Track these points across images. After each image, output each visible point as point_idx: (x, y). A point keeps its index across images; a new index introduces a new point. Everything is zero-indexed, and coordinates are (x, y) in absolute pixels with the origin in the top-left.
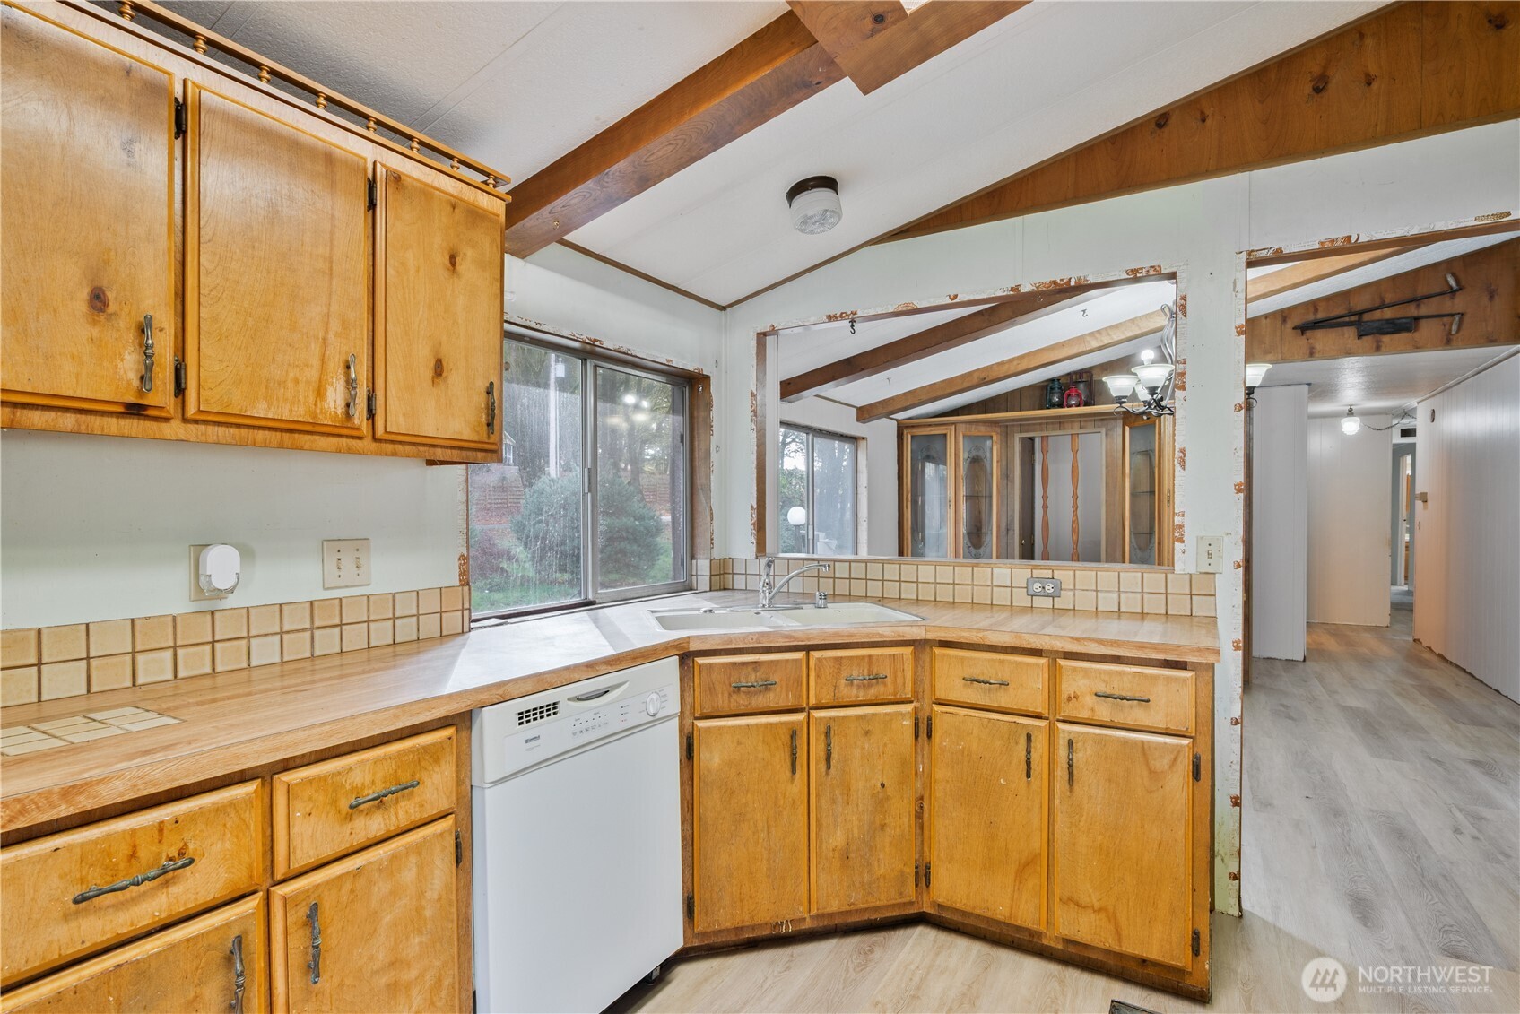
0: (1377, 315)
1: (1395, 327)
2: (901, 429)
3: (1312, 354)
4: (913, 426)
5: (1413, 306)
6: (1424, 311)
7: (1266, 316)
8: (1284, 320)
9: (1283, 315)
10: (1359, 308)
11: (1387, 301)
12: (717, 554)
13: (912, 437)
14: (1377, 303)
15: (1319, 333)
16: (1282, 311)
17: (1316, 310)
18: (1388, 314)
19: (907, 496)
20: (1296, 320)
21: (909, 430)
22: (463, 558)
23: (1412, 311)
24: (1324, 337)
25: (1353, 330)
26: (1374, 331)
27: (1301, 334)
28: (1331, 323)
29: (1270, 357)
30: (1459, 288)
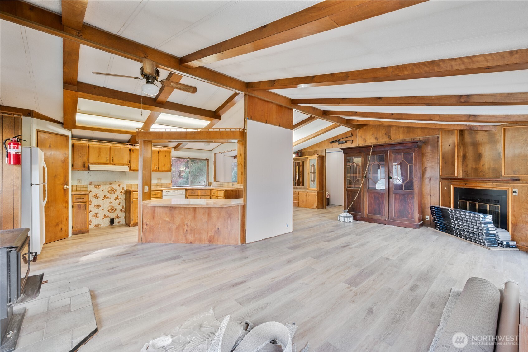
0: (341, 140)
1: (343, 142)
3: (333, 147)
6: (348, 140)
7: (327, 140)
8: (329, 141)
10: (339, 139)
11: (343, 138)
12: (210, 181)
14: (341, 138)
15: (334, 143)
16: (329, 139)
17: (333, 139)
18: (343, 140)
20: (331, 141)
22: (171, 180)
23: (346, 139)
24: (334, 144)
25: (338, 143)
26: (340, 143)
27: (331, 143)
28: (335, 142)
29: (327, 148)
30: (352, 135)
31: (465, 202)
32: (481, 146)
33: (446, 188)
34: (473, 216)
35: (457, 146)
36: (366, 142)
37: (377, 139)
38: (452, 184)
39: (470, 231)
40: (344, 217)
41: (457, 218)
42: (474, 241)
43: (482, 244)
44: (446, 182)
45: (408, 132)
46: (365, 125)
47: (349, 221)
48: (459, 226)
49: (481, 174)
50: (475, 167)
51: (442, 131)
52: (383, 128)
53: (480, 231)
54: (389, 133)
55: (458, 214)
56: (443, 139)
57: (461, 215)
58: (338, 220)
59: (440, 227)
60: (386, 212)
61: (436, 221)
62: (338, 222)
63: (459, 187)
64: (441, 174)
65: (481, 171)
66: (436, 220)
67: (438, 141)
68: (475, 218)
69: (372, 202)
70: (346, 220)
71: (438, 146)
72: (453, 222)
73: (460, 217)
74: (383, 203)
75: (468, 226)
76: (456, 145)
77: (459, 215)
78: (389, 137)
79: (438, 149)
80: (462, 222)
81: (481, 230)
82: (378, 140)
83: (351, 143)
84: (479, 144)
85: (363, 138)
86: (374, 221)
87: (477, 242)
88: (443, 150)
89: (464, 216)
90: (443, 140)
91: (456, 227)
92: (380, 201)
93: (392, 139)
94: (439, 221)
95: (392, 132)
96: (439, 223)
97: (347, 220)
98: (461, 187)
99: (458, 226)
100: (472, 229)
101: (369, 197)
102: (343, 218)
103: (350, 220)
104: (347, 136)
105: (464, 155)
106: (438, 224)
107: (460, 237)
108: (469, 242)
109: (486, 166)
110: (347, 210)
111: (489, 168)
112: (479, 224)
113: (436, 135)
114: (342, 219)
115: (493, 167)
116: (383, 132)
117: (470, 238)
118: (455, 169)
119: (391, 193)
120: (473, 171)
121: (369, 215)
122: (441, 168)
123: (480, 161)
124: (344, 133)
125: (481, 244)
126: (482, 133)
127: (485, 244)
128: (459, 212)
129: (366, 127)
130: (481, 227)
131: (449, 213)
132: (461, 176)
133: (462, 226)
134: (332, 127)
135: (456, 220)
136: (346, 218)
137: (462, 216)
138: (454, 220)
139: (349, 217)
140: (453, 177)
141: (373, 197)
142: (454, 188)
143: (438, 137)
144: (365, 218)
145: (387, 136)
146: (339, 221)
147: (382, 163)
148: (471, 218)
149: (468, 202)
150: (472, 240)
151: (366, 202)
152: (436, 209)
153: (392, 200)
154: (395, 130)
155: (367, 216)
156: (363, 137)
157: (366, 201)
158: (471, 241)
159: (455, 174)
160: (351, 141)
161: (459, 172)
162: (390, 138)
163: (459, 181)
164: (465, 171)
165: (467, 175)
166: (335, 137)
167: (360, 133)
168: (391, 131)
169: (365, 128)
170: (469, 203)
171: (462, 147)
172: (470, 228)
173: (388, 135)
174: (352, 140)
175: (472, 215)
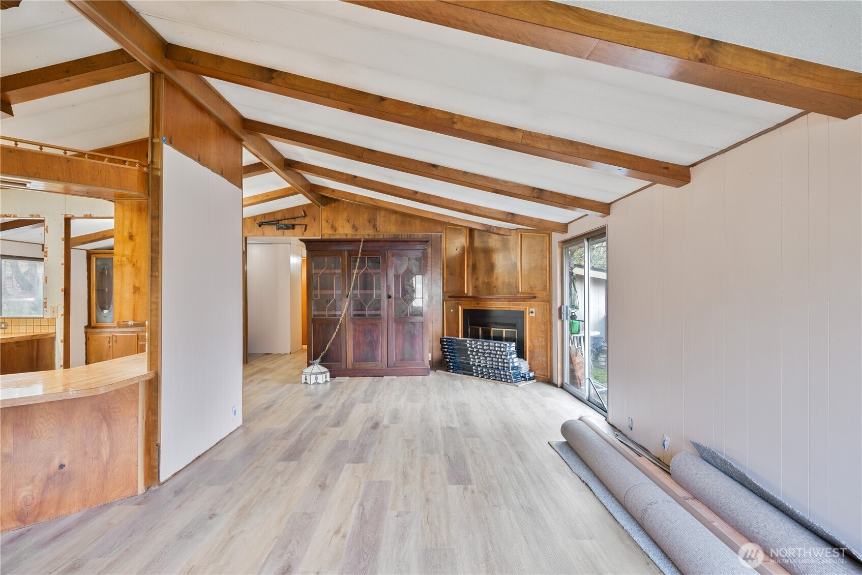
0: (283, 222)
1: (287, 227)
2: (89, 254)
3: (263, 234)
4: (97, 253)
5: (293, 220)
6: (296, 222)
7: (249, 218)
8: (255, 220)
9: (254, 218)
10: (278, 219)
11: (286, 217)
13: (96, 259)
14: (283, 218)
15: (266, 227)
16: (254, 217)
17: (265, 218)
18: (286, 222)
19: (93, 287)
20: (258, 221)
21: (94, 255)
23: (293, 222)
24: (268, 229)
25: (275, 227)
26: (282, 228)
27: (260, 226)
28: (269, 223)
29: (250, 234)
30: (306, 216)
31: (477, 328)
32: (495, 254)
33: (452, 311)
34: (498, 347)
35: (467, 251)
36: (337, 232)
37: (355, 228)
38: (460, 305)
39: (494, 366)
40: (316, 374)
41: (478, 351)
42: (500, 379)
43: (509, 381)
44: (453, 302)
45: (403, 223)
46: (335, 200)
47: (325, 380)
48: (480, 362)
49: (495, 290)
50: (487, 281)
51: (446, 228)
52: (365, 210)
53: (506, 365)
54: (375, 220)
55: (480, 345)
56: (447, 239)
57: (483, 346)
58: (304, 381)
59: (453, 368)
60: (384, 356)
61: (448, 360)
62: (303, 386)
63: (469, 308)
64: (445, 291)
65: (495, 287)
66: (448, 358)
67: (441, 241)
68: (501, 349)
69: (361, 339)
70: (320, 381)
71: (441, 249)
72: (472, 358)
73: (481, 349)
74: (378, 341)
75: (492, 360)
76: (466, 249)
77: (481, 347)
78: (375, 227)
79: (441, 254)
80: (484, 356)
81: (507, 363)
82: (356, 230)
83: (304, 229)
84: (492, 251)
85: (331, 224)
86: (364, 373)
87: (503, 380)
88: (447, 255)
89: (488, 348)
90: (447, 241)
91: (476, 364)
92: (373, 337)
93: (379, 232)
94: (453, 359)
95: (380, 219)
96: (452, 362)
97: (321, 379)
98: (472, 308)
99: (478, 362)
100: (497, 364)
101: (355, 330)
102: (313, 377)
103: (326, 378)
104: (295, 216)
105: (474, 264)
106: (451, 364)
107: (481, 377)
108: (494, 381)
109: (500, 281)
110: (318, 360)
111: (504, 283)
112: (505, 355)
113: (439, 232)
114: (312, 379)
115: (508, 281)
116: (366, 217)
117: (495, 376)
118: (464, 283)
119: (391, 322)
120: (485, 286)
121: (356, 365)
122: (445, 281)
123: (493, 273)
124: (288, 209)
125: (507, 382)
126: (495, 237)
127: (512, 381)
128: (481, 343)
129: (336, 204)
130: (507, 359)
131: (468, 345)
132: (470, 294)
133: (484, 362)
134: (280, 195)
135: (476, 355)
136: (319, 376)
137: (485, 348)
138: (474, 354)
139: (324, 373)
140: (461, 295)
141: (361, 332)
142: (464, 309)
143: (441, 236)
144: (348, 370)
145: (372, 226)
146: (306, 383)
147: (377, 271)
148: (497, 349)
149: (480, 328)
150: (497, 378)
151: (350, 341)
152: (449, 342)
153: (392, 334)
154: (384, 217)
155: (352, 367)
156: (330, 221)
157: (350, 339)
158: (496, 380)
159: (464, 291)
160: (304, 226)
161: (468, 290)
162: (377, 230)
163: (469, 299)
164: (475, 287)
165: (478, 291)
166: (268, 214)
167: (325, 213)
168: (378, 218)
169: (335, 206)
170: (482, 329)
171: (471, 253)
172: (494, 363)
173: (373, 223)
174: (306, 225)
175: (497, 345)
